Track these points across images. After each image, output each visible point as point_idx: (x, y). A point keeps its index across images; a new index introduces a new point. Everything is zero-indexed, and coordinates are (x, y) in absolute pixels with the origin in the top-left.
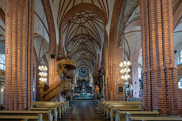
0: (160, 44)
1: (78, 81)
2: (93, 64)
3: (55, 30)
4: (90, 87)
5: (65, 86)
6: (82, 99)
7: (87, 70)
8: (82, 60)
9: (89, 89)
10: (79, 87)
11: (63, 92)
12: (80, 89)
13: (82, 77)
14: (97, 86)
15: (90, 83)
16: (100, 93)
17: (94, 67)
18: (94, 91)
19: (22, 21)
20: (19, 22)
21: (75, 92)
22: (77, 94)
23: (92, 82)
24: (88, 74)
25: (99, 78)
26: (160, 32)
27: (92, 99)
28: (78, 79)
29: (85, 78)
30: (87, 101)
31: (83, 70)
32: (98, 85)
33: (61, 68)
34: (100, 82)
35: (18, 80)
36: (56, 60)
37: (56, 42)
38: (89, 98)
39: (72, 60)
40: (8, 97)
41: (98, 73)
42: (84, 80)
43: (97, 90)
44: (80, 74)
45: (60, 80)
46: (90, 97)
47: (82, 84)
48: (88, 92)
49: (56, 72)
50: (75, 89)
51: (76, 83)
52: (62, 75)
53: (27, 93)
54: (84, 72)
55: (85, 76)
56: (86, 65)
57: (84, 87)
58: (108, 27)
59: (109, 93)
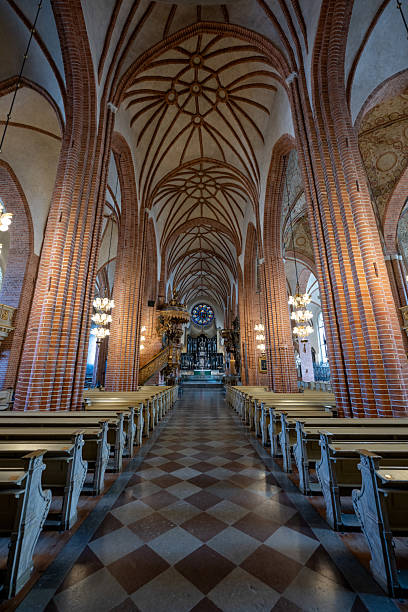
0: (275, 323)
1: (189, 338)
4: (218, 354)
5: (171, 357)
6: (199, 386)
7: (211, 309)
8: (200, 288)
9: (214, 359)
10: (190, 354)
11: (164, 369)
12: (194, 359)
13: (198, 328)
14: (232, 355)
15: (218, 344)
16: (238, 371)
17: (226, 305)
18: (228, 364)
19: (135, 284)
20: (133, 286)
21: (181, 368)
22: (186, 373)
23: (222, 344)
24: (213, 320)
25: (233, 339)
26: (274, 312)
27: (221, 386)
28: (188, 333)
29: (206, 331)
30: (210, 389)
31: (200, 309)
32: (232, 352)
33: (163, 323)
36: (155, 310)
37: (156, 279)
38: (215, 382)
39: (183, 309)
41: (233, 327)
42: (203, 336)
43: (232, 363)
44: (194, 319)
45: (160, 345)
46: (218, 380)
47: (198, 346)
48: (213, 368)
51: (183, 343)
52: (164, 334)
54: (204, 316)
55: (207, 326)
56: (209, 297)
57: (202, 354)
58: (242, 260)
59: (247, 371)
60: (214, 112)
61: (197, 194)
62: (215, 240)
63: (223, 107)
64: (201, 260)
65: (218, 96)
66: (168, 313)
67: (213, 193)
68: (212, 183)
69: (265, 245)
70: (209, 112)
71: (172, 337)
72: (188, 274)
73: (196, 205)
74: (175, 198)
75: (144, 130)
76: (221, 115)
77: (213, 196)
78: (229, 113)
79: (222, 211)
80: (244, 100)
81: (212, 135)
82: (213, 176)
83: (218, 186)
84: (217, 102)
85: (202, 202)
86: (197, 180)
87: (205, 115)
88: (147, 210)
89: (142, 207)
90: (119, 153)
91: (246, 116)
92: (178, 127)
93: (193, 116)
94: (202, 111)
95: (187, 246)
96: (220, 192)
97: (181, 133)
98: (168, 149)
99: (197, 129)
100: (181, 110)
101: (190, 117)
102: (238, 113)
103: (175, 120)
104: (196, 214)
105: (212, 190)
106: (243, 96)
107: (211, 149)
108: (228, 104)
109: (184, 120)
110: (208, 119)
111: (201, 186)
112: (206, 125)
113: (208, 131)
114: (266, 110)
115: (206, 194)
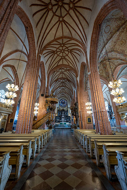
0: (98, 100)
1: (58, 111)
2: (71, 97)
3: (45, 78)
4: (69, 117)
5: (50, 117)
6: (62, 129)
7: (66, 101)
8: (62, 93)
9: (68, 119)
10: (59, 117)
11: (47, 122)
12: (60, 118)
13: (62, 107)
14: (74, 117)
15: (69, 113)
16: (77, 123)
17: (71, 99)
18: (72, 120)
19: (33, 83)
20: (32, 84)
21: (55, 122)
22: (57, 124)
23: (70, 112)
24: (67, 104)
25: (75, 110)
26: (97, 94)
27: (70, 128)
28: (58, 109)
29: (64, 108)
30: (66, 130)
31: (62, 101)
32: (74, 115)
33: (47, 103)
34: (76, 113)
35: (27, 115)
36: (44, 98)
37: (45, 86)
38: (68, 127)
39: (56, 98)
40: (20, 125)
41: (74, 106)
42: (63, 110)
43: (74, 120)
44: (60, 104)
45: (46, 112)
46: (69, 126)
47: (62, 114)
48: (67, 122)
49: (44, 106)
50: (55, 118)
51: (56, 112)
52: (48, 108)
53: (30, 123)
54: (64, 103)
55: (65, 106)
56: (65, 97)
57: (63, 116)
58: (78, 79)
59: (82, 123)
60: (68, 15)
61: (61, 55)
62: (68, 74)
63: (71, 12)
64: (62, 82)
65: (69, 6)
66: (49, 99)
67: (67, 54)
68: (67, 49)
69: (91, 66)
70: (65, 15)
71: (51, 109)
72: (58, 88)
73: (61, 59)
74: (53, 56)
75: (39, 21)
76: (71, 16)
77: (67, 55)
78: (74, 15)
79: (71, 61)
80: (80, 7)
81: (67, 26)
82: (67, 46)
83: (69, 51)
84: (69, 10)
85: (63, 58)
86: (61, 48)
87: (64, 17)
88: (41, 55)
89: (38, 53)
90: (27, 26)
91: (81, 15)
92: (53, 22)
93: (59, 17)
94: (63, 15)
95: (57, 76)
96: (70, 53)
97: (54, 25)
98: (49, 31)
99: (61, 23)
100: (54, 14)
101: (58, 18)
102: (78, 14)
103: (52, 18)
104: (61, 63)
105: (67, 53)
106: (80, 5)
107: (66, 33)
108: (73, 10)
109: (56, 19)
110: (65, 19)
111: (62, 51)
112: (64, 21)
113: (65, 24)
114: (90, 10)
115: (64, 55)
